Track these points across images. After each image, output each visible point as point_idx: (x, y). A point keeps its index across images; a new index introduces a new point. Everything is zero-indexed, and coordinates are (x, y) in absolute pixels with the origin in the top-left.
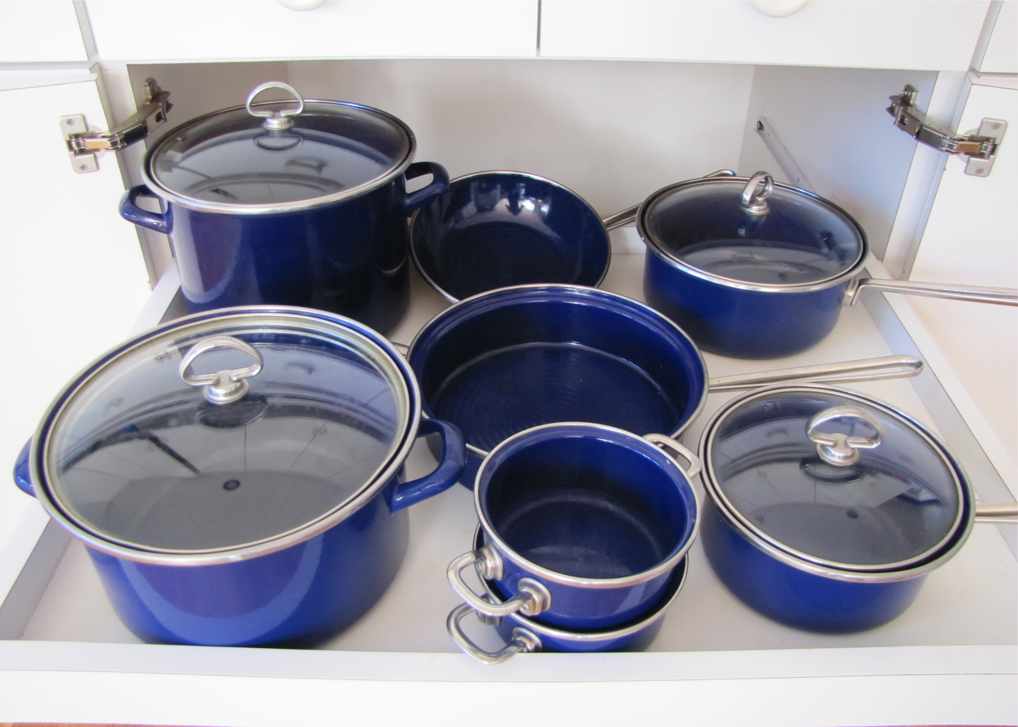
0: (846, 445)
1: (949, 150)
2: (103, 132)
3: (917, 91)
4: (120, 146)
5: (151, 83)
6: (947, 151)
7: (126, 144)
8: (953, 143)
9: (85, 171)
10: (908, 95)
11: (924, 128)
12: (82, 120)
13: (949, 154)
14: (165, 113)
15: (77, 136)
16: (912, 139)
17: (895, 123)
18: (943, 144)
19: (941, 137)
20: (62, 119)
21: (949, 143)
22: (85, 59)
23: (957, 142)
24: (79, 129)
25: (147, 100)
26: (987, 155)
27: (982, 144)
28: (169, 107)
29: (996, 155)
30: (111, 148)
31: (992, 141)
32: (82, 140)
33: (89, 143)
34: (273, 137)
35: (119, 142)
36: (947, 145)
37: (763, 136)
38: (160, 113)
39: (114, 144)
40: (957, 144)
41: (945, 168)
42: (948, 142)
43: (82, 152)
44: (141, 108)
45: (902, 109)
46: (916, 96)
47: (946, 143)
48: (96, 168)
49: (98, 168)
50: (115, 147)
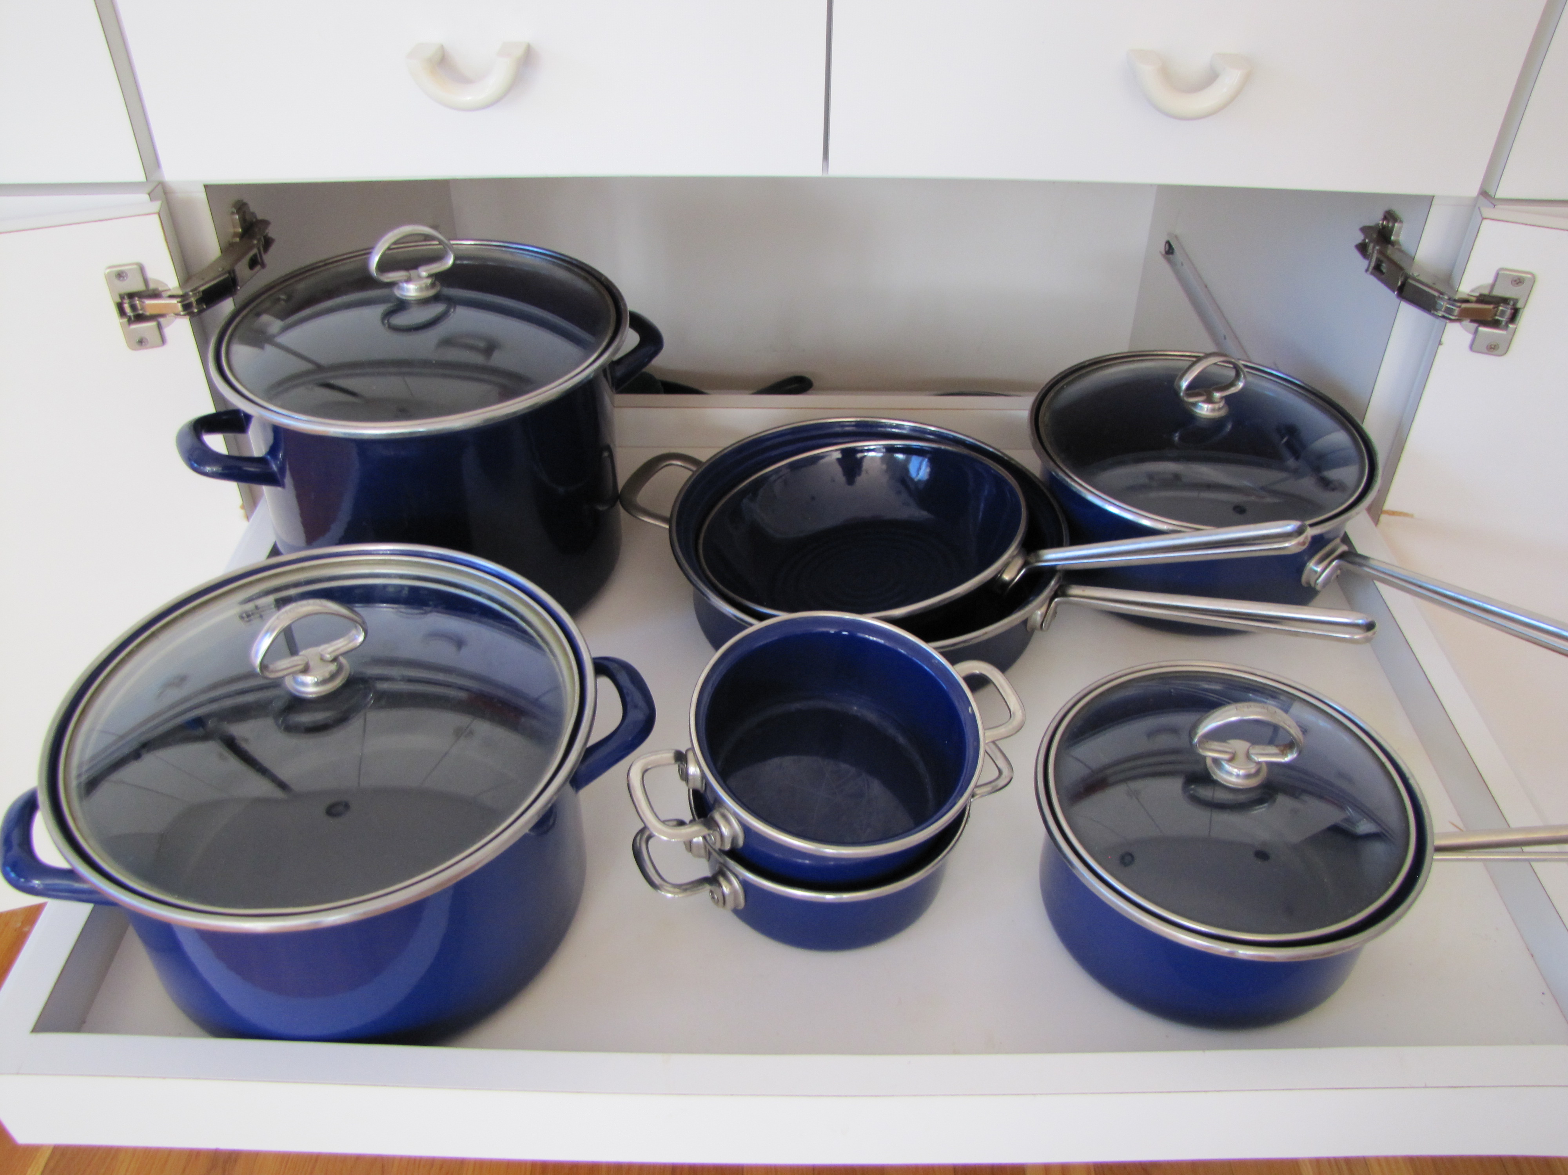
0: (1248, 757)
1: (1446, 315)
2: (171, 288)
3: (1401, 222)
4: (197, 309)
5: (241, 207)
6: (1443, 317)
7: (205, 307)
8: (1453, 305)
9: (145, 347)
10: (1388, 226)
11: (1410, 281)
12: (139, 271)
13: (1447, 321)
14: (262, 252)
15: (131, 296)
16: (1392, 296)
17: (1367, 270)
18: (1438, 307)
19: (1434, 296)
20: (109, 270)
21: (1447, 306)
22: (142, 178)
23: (1459, 304)
24: (134, 284)
25: (235, 235)
26: (1504, 323)
27: (1497, 307)
28: (268, 243)
29: (1518, 324)
30: (182, 313)
31: (1511, 303)
32: (139, 301)
33: (150, 306)
34: (413, 309)
35: (194, 304)
36: (1443, 309)
37: (1172, 263)
38: (255, 255)
39: (187, 307)
40: (1460, 307)
41: (1440, 341)
42: (1445, 303)
43: (140, 318)
44: (228, 249)
45: (1378, 250)
46: (1400, 228)
47: (1442, 306)
48: (161, 342)
49: (163, 341)
50: (189, 311)
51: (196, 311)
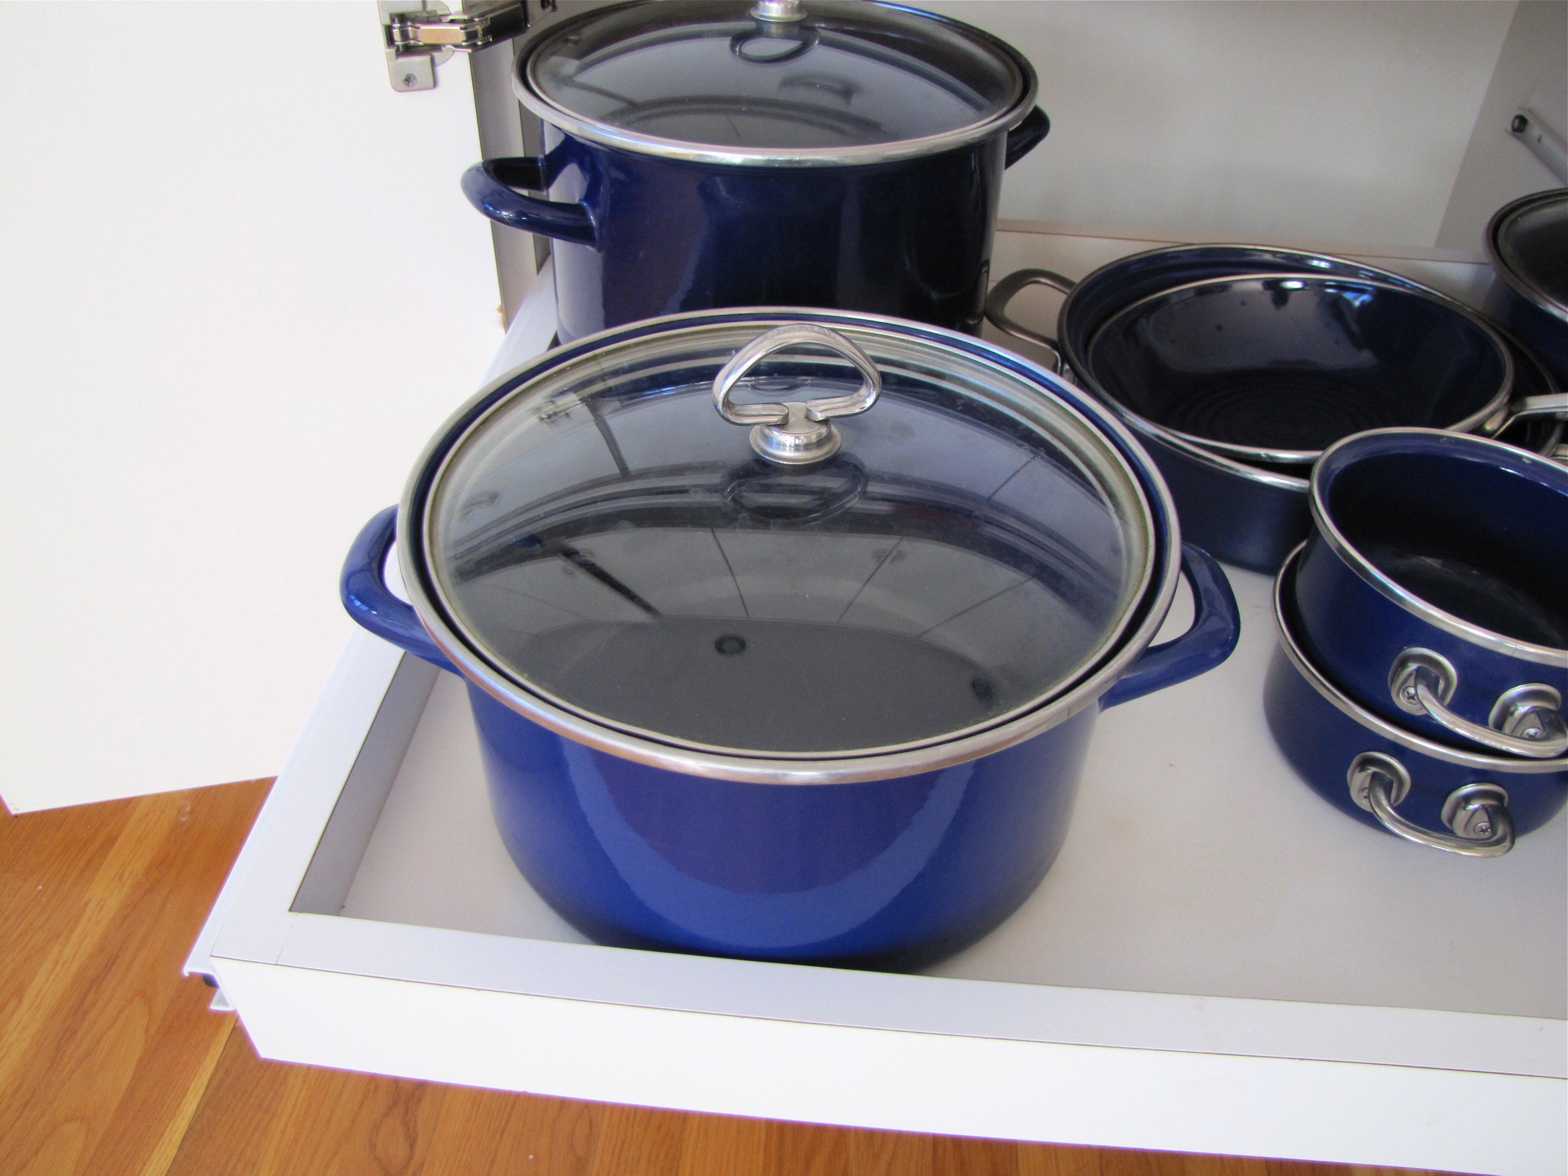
2: (453, 12)
4: (481, 41)
7: (491, 40)
9: (411, 89)
15: (403, 18)
30: (463, 46)
32: (411, 26)
33: (425, 33)
34: (769, 36)
35: (480, 33)
37: (1526, 142)
39: (471, 36)
43: (408, 50)
48: (432, 84)
49: (435, 84)
50: (473, 42)
51: (480, 43)
